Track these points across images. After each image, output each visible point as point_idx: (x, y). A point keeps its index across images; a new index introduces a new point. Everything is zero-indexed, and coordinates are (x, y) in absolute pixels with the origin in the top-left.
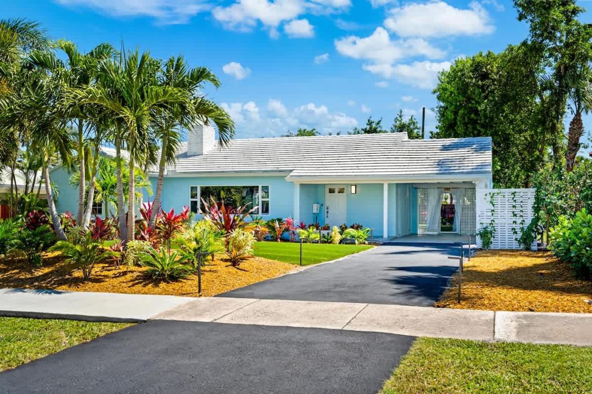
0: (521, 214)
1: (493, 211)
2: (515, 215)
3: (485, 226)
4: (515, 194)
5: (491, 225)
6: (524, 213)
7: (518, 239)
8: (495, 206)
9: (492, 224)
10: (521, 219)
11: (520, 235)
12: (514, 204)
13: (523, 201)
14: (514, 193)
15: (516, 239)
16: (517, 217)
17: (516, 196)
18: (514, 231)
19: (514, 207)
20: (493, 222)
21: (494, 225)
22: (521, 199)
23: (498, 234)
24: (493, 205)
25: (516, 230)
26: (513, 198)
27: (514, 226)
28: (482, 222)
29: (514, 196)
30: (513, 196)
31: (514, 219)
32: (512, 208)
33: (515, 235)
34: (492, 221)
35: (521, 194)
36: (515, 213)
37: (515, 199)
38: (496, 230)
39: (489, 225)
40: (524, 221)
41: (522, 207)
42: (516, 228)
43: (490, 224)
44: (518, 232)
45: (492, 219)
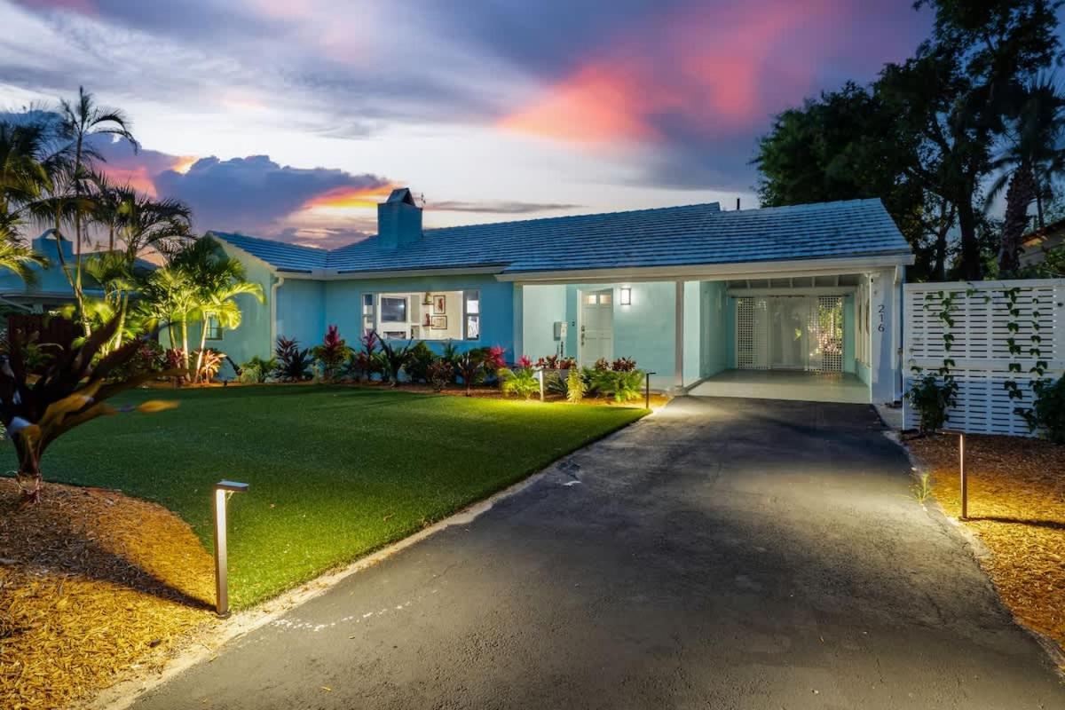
0: (1035, 345)
1: (949, 337)
2: (1015, 348)
3: (926, 373)
4: (1016, 294)
5: (945, 373)
6: (1042, 343)
7: (1026, 411)
8: (956, 325)
9: (947, 370)
10: (1035, 358)
11: (1030, 399)
12: (1012, 319)
13: (1040, 312)
14: (1011, 293)
15: (1018, 411)
16: (1022, 355)
17: (1018, 300)
18: (1011, 389)
19: (1013, 326)
20: (949, 366)
21: (950, 374)
22: (1035, 307)
23: (965, 397)
24: (951, 323)
25: (1019, 387)
26: (1009, 305)
27: (1012, 375)
28: (918, 365)
29: (1014, 299)
30: (1009, 300)
31: (1013, 359)
32: (1007, 330)
33: (1016, 399)
34: (946, 362)
35: (1035, 294)
36: (1017, 343)
37: (1015, 306)
38: (959, 385)
39: (938, 372)
40: (1045, 365)
41: (1037, 327)
42: (1017, 381)
43: (941, 370)
44: (1024, 393)
45: (947, 358)
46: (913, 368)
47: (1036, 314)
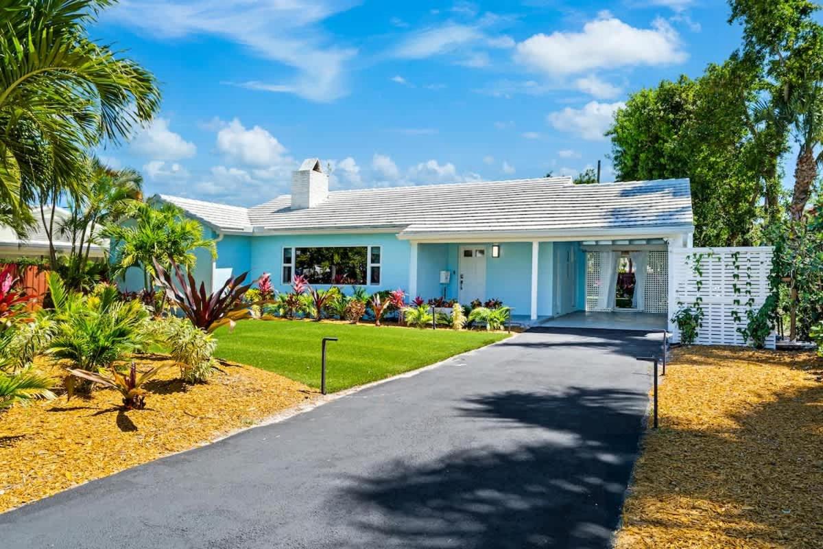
0: (748, 288)
1: (700, 283)
2: (737, 290)
3: (685, 306)
4: (738, 256)
5: (697, 306)
6: (753, 286)
7: (743, 330)
8: (703, 275)
10: (749, 296)
11: (746, 321)
12: (736, 272)
13: (752, 267)
14: (735, 255)
15: (739, 330)
16: (741, 294)
17: (739, 259)
18: (734, 316)
19: (736, 276)
20: (699, 301)
21: (701, 306)
22: (749, 264)
23: (708, 321)
24: (701, 274)
25: (739, 315)
26: (734, 263)
27: (735, 308)
28: (681, 301)
29: (736, 258)
30: (734, 260)
31: (735, 296)
32: (732, 279)
33: (738, 322)
34: (697, 299)
35: (748, 256)
36: (738, 287)
37: (737, 264)
38: (705, 313)
39: (693, 306)
40: (753, 300)
41: (749, 276)
42: (738, 311)
43: (695, 304)
44: (742, 318)
45: (698, 296)
46: (679, 303)
47: (749, 268)
